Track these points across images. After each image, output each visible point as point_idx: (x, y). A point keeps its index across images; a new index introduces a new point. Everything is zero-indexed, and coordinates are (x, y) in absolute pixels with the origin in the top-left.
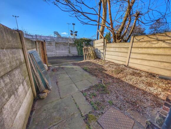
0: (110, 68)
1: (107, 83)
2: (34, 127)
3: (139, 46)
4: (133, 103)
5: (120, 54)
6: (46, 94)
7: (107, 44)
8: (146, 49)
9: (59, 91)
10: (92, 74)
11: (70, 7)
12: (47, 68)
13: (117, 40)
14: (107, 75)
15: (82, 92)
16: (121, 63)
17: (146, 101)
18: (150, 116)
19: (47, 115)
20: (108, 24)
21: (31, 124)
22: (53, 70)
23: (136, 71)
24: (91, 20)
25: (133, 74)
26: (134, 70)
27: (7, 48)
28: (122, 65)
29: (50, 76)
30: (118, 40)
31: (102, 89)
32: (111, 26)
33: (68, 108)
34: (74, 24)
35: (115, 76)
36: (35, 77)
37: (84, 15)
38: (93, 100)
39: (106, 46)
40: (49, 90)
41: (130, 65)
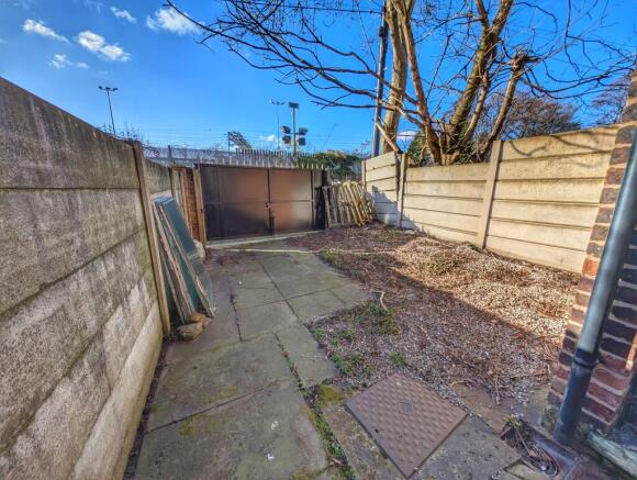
0: (415, 255)
1: (397, 304)
2: (166, 404)
3: (524, 176)
4: (477, 364)
5: (456, 205)
6: (199, 325)
7: (410, 171)
8: (546, 187)
9: (237, 320)
10: (350, 275)
11: (278, 54)
12: (201, 254)
13: (443, 156)
14: (402, 277)
15: (309, 327)
16: (460, 237)
17: (522, 360)
18: (525, 404)
19: (202, 381)
20: (411, 100)
21: (157, 396)
22: (221, 261)
23: (512, 265)
24: (349, 90)
25: (500, 276)
26: (505, 263)
27: (113, 188)
28: (463, 243)
29: (212, 278)
30: (448, 156)
31: (377, 321)
32: (422, 108)
33: (262, 366)
34: (294, 106)
35: (429, 281)
36: (168, 272)
37: (324, 76)
38: (342, 350)
39: (405, 176)
40: (207, 315)
41: (492, 244)
